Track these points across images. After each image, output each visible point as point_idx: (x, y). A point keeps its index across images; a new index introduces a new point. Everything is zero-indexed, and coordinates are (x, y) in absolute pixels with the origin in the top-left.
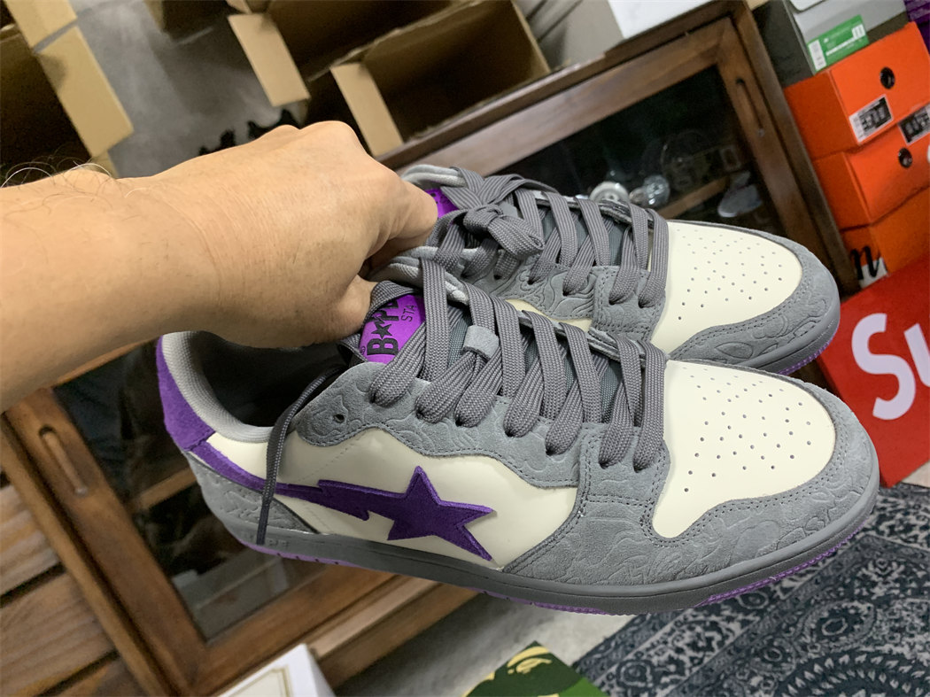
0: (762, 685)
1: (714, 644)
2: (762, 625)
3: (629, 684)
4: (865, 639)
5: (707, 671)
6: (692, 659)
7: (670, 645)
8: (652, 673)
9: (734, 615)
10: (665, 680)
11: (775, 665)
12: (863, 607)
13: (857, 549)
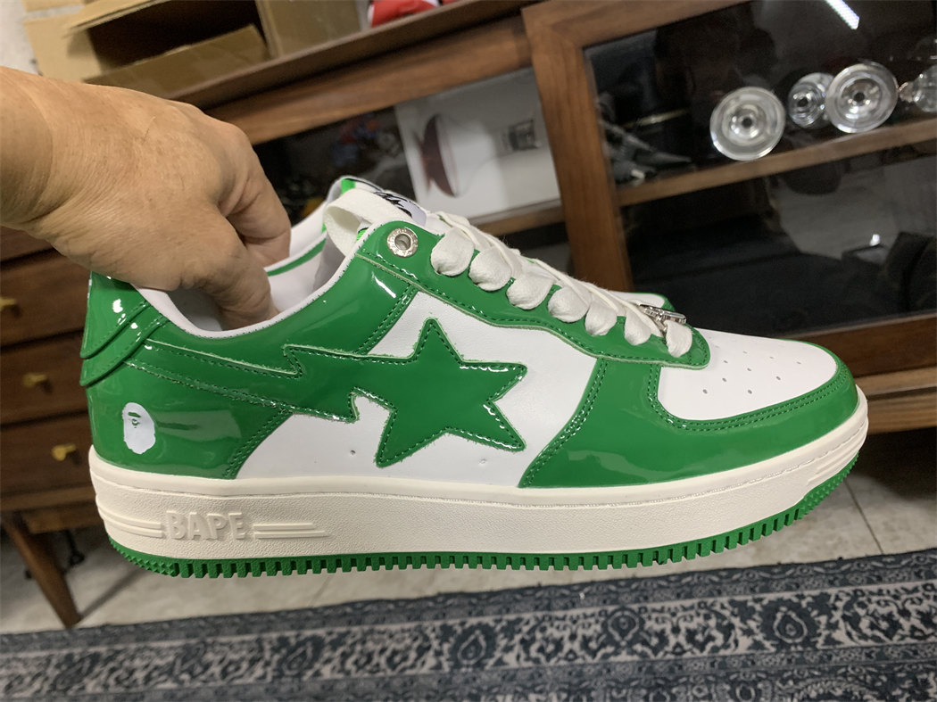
1: (709, 646)
2: (770, 655)
5: (677, 666)
6: (678, 645)
7: (675, 619)
8: (636, 636)
10: (638, 647)
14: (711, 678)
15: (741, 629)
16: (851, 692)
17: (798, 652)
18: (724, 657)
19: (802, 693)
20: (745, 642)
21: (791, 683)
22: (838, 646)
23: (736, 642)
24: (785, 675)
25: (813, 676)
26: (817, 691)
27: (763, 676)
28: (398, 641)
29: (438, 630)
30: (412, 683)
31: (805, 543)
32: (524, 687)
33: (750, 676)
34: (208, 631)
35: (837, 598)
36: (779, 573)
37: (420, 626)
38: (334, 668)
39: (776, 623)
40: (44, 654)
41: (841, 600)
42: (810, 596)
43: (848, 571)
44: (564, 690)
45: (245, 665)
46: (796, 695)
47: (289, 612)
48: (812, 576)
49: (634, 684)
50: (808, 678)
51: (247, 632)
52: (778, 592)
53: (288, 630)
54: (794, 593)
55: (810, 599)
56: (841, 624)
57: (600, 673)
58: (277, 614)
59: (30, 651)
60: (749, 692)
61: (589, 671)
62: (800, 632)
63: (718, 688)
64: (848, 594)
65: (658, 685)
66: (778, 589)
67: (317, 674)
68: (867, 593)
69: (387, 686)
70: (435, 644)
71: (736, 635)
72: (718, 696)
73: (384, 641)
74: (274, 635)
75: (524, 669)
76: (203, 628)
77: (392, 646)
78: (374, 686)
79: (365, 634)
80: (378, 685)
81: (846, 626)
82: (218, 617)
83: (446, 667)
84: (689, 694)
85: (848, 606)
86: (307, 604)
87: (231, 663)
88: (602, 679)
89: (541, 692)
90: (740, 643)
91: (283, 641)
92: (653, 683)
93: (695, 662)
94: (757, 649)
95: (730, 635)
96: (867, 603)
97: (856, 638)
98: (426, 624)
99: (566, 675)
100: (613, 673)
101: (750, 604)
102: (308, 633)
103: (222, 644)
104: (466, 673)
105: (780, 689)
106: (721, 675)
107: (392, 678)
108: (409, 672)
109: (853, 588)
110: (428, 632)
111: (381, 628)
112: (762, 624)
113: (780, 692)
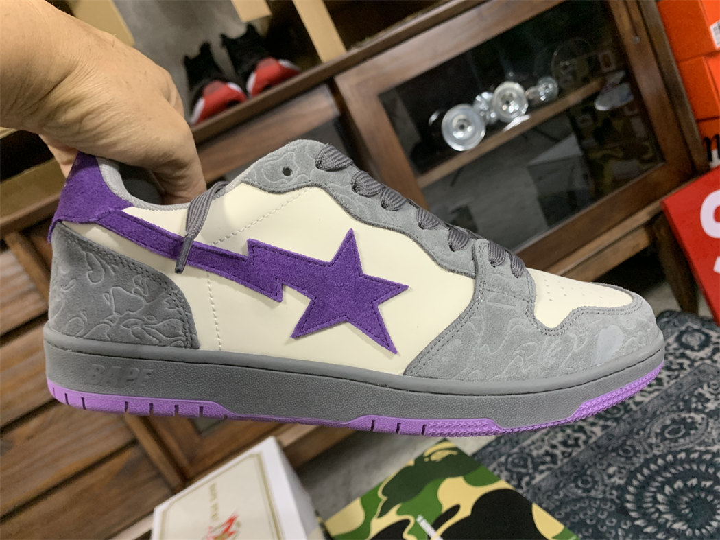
0: (616, 473)
1: (580, 442)
2: (618, 429)
3: (516, 470)
4: (699, 441)
5: (574, 462)
6: (563, 453)
7: (546, 442)
8: (533, 462)
9: (596, 421)
10: (542, 467)
11: (629, 458)
12: (698, 418)
13: (695, 374)
16: (674, 419)
17: (628, 418)
19: (652, 433)
20: (597, 430)
22: (643, 404)
23: (592, 432)
24: (635, 430)
26: (657, 428)
92: (572, 478)
93: (582, 454)
94: (607, 429)
95: (585, 431)
100: (542, 488)
105: (640, 438)
106: (603, 451)
113: (642, 440)
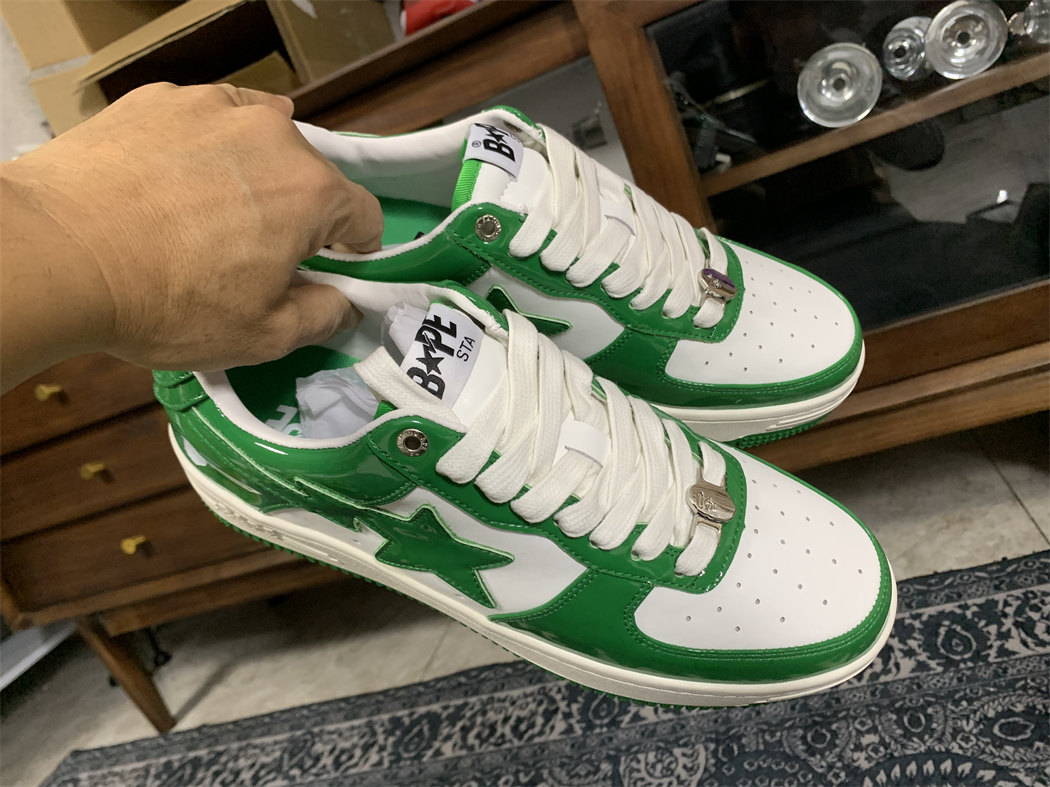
0: (870, 748)
2: (938, 680)
4: (1036, 765)
9: (919, 650)
11: (907, 734)
14: (873, 708)
15: (901, 650)
16: (1034, 707)
17: (969, 669)
18: (886, 684)
19: (978, 713)
20: (907, 665)
21: (964, 703)
22: (1013, 657)
23: (897, 666)
24: (957, 696)
25: (989, 693)
26: (995, 709)
27: (933, 700)
28: (521, 708)
29: (563, 690)
30: (543, 751)
31: (962, 547)
32: (667, 742)
33: (918, 701)
34: (313, 720)
35: (1006, 604)
36: (937, 584)
37: (544, 688)
38: (455, 745)
39: (940, 640)
40: (141, 765)
41: (1010, 605)
42: (975, 605)
43: (1015, 572)
44: (711, 740)
45: (358, 753)
46: (972, 716)
47: (397, 689)
48: (974, 582)
49: (787, 725)
50: (983, 696)
51: (356, 717)
52: (938, 604)
53: (399, 710)
54: (957, 604)
55: (975, 609)
56: (1014, 632)
57: (748, 718)
58: (385, 693)
59: (124, 763)
60: (919, 718)
61: (737, 716)
62: (968, 646)
63: (883, 718)
64: (1018, 598)
65: (815, 723)
66: (938, 601)
67: (438, 753)
68: (1039, 594)
69: (515, 757)
70: (563, 705)
71: (896, 658)
72: (883, 728)
73: (506, 709)
74: (385, 717)
75: (664, 722)
76: (307, 718)
77: (516, 713)
78: (501, 759)
79: (484, 704)
80: (505, 758)
81: (1019, 634)
82: (321, 704)
83: (578, 730)
84: (851, 729)
85: (1019, 612)
86: (417, 680)
87: (343, 752)
88: (752, 723)
89: (685, 745)
90: (902, 667)
91: (396, 722)
92: (810, 721)
93: (854, 692)
94: (923, 671)
95: (890, 658)
96: (1040, 605)
97: (1032, 645)
98: (549, 685)
99: (711, 724)
100: (763, 715)
101: (908, 621)
102: (422, 710)
103: (331, 733)
104: (601, 734)
105: (953, 712)
106: (885, 704)
107: (519, 748)
108: (537, 740)
109: (1023, 590)
110: (553, 693)
111: (501, 695)
112: (924, 643)
113: (953, 716)
